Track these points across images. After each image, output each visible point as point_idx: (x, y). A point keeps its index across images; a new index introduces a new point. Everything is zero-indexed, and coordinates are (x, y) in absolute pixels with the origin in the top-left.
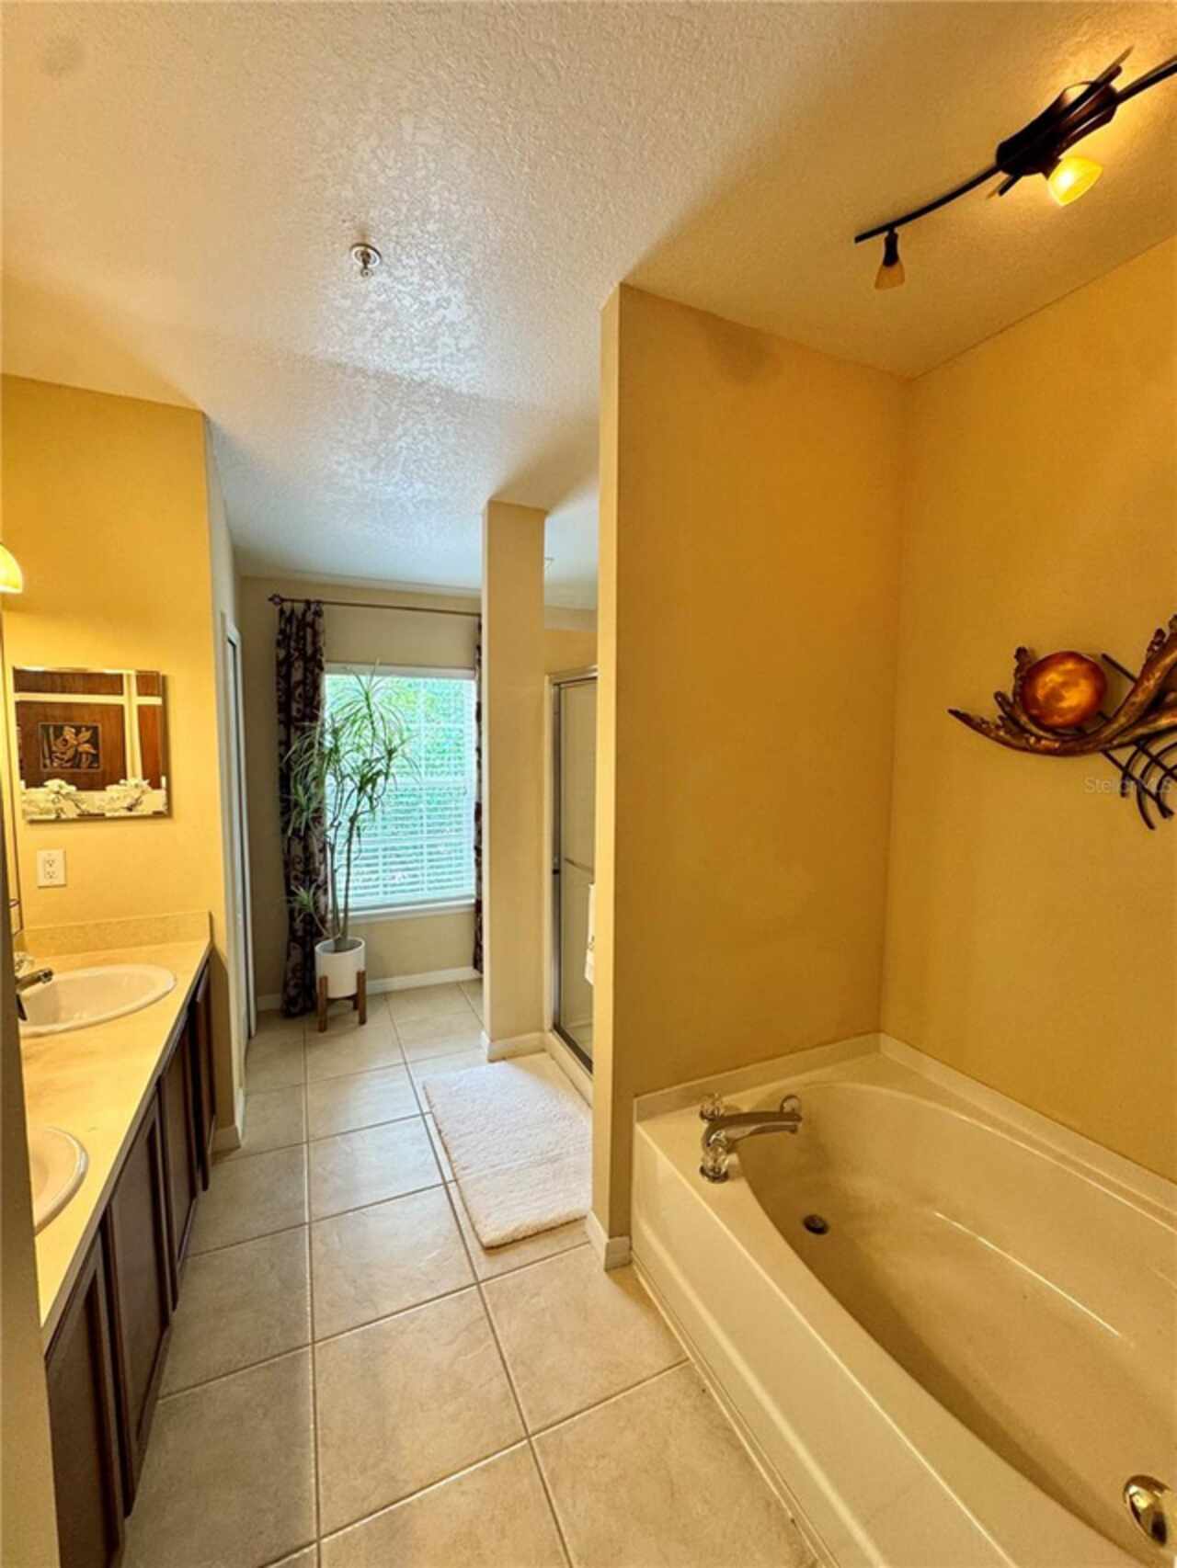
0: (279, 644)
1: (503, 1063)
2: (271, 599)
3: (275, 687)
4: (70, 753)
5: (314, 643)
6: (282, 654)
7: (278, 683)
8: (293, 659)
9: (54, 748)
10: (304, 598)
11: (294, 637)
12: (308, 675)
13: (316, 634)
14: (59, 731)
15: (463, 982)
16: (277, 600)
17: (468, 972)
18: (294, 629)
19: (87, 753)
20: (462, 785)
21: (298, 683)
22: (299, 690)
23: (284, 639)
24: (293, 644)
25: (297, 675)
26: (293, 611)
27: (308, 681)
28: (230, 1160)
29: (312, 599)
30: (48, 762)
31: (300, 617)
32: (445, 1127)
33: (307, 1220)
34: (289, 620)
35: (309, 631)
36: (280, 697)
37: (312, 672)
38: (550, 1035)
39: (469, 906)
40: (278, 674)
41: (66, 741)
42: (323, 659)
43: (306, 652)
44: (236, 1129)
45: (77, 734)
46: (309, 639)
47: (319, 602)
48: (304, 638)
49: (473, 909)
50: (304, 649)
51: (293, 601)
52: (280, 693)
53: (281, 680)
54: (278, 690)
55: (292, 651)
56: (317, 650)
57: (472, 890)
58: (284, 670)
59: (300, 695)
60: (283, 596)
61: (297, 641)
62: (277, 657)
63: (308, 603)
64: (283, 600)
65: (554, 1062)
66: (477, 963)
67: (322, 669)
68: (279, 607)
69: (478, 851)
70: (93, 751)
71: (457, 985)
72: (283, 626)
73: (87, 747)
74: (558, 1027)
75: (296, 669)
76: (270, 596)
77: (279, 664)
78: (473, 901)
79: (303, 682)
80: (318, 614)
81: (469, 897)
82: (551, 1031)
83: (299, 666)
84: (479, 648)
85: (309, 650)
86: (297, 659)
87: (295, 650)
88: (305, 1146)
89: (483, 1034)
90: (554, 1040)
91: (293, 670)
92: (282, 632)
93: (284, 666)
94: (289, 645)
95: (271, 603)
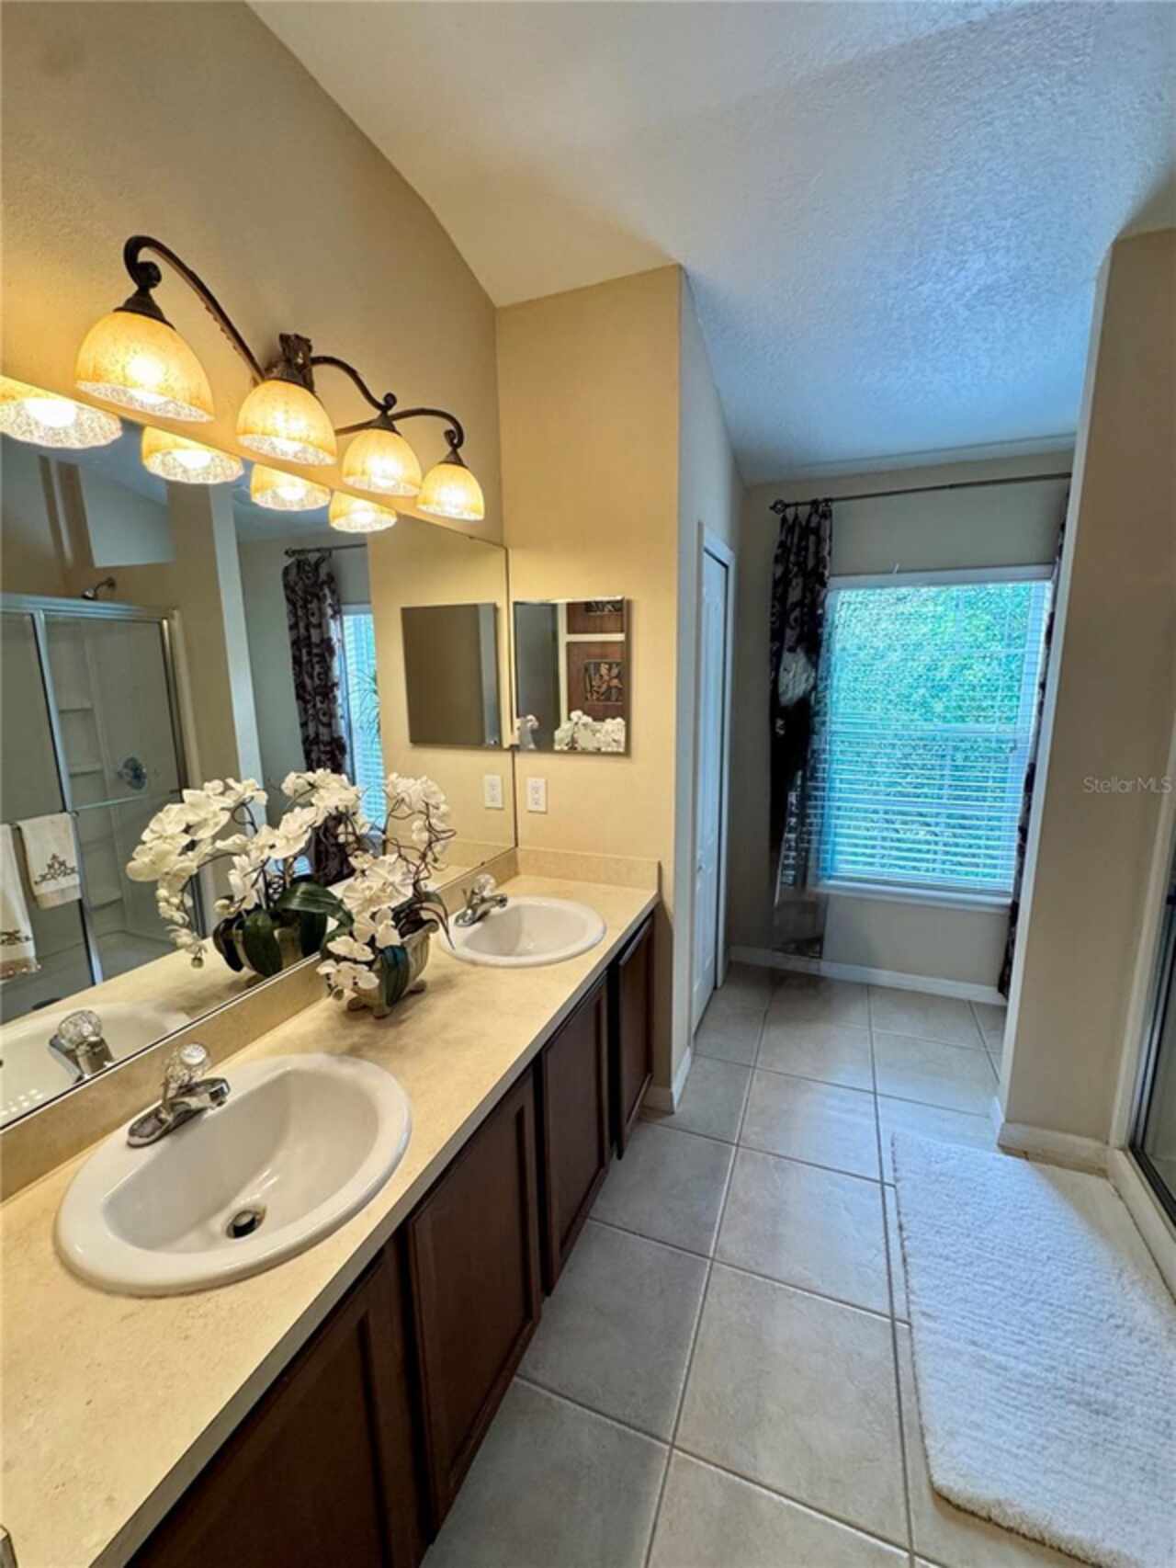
0: (777, 560)
1: (1020, 1162)
2: (773, 508)
3: (769, 609)
4: (604, 687)
5: (817, 553)
6: (779, 571)
7: (773, 606)
8: (791, 576)
9: (594, 683)
10: (809, 499)
11: (794, 550)
12: (808, 595)
13: (819, 542)
14: (597, 666)
15: (977, 1004)
16: (779, 507)
17: (988, 994)
18: (796, 540)
19: (616, 687)
20: (1011, 736)
21: (795, 605)
22: (796, 613)
23: (783, 552)
24: (792, 558)
25: (794, 595)
26: (796, 517)
27: (807, 601)
28: (661, 1125)
29: (820, 498)
30: (589, 695)
31: (804, 523)
32: (912, 1226)
33: (711, 1254)
34: (790, 530)
35: (812, 538)
36: (773, 623)
37: (812, 591)
38: (1120, 1155)
39: (1002, 906)
40: (774, 597)
41: (601, 676)
42: (827, 573)
43: (806, 566)
44: (671, 1094)
45: (610, 670)
46: (812, 548)
47: (827, 501)
48: (806, 549)
49: (1007, 912)
50: (805, 562)
51: (797, 504)
52: (774, 619)
53: (776, 604)
54: (773, 614)
55: (791, 566)
56: (820, 562)
57: (1009, 885)
58: (780, 590)
59: (796, 620)
60: (786, 501)
61: (798, 554)
62: (774, 575)
63: (815, 503)
64: (787, 506)
65: (1121, 1203)
66: (1003, 985)
67: (824, 585)
68: (781, 515)
69: (1023, 831)
70: (620, 686)
71: (970, 1006)
72: (783, 538)
73: (615, 682)
74: (1137, 1148)
75: (794, 589)
76: (772, 504)
77: (776, 583)
78: (1009, 901)
79: (800, 604)
80: (827, 515)
81: (1004, 894)
82: (1122, 1149)
83: (797, 584)
84: (1063, 527)
85: (811, 563)
86: (796, 576)
87: (794, 565)
88: (734, 1148)
89: (996, 1100)
90: (1125, 1166)
91: (790, 589)
92: (782, 545)
93: (781, 584)
94: (788, 561)
95: (773, 512)
